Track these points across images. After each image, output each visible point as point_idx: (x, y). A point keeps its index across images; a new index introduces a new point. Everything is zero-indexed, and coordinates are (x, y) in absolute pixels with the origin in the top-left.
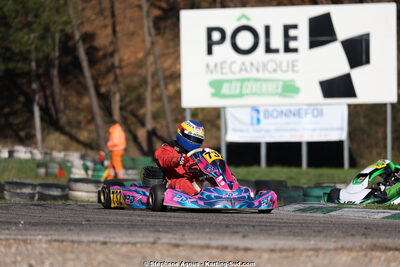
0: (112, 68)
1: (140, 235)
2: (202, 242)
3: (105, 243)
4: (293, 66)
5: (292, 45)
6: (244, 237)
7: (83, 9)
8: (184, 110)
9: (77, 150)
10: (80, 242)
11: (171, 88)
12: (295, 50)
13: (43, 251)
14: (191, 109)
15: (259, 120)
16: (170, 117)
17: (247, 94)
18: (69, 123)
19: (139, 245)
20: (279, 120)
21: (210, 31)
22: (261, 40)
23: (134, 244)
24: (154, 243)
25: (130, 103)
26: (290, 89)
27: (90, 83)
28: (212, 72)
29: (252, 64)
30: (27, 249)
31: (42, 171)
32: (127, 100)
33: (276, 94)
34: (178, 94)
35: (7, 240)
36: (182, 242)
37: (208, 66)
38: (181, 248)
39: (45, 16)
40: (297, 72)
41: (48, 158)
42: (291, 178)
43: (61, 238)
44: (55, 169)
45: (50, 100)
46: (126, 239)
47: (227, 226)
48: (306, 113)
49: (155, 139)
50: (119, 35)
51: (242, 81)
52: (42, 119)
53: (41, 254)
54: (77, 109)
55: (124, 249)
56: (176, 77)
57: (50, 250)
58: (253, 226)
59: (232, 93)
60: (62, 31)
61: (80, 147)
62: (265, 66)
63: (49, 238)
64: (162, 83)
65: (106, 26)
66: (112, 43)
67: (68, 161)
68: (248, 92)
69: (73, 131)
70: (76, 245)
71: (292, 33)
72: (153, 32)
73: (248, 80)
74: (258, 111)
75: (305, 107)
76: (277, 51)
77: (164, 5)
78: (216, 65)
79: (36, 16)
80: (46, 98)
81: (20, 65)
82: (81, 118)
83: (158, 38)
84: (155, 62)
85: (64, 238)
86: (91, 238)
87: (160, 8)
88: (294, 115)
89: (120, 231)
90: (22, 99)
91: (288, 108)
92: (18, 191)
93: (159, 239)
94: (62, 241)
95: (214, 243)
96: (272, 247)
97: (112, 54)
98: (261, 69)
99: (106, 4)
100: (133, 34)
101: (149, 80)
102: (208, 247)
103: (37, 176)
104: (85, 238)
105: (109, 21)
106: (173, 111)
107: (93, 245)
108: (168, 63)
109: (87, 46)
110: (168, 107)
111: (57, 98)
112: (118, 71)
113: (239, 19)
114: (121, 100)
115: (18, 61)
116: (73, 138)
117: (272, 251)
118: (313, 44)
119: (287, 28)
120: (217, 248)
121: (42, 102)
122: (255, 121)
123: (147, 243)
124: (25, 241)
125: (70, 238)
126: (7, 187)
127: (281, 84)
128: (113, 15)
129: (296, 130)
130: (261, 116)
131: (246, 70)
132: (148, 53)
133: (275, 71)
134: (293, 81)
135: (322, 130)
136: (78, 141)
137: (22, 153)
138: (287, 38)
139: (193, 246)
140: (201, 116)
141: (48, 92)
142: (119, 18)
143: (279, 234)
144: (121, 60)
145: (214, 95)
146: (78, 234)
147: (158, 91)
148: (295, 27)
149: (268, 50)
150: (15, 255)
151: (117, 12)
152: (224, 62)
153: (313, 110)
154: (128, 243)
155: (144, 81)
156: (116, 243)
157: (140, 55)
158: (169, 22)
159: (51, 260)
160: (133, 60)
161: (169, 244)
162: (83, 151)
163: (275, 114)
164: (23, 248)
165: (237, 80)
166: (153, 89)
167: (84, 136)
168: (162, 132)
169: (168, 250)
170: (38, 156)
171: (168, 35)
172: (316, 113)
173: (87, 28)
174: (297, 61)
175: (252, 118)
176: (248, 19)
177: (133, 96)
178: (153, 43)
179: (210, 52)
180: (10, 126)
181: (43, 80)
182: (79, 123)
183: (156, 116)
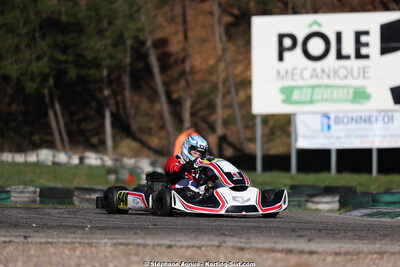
0: (183, 74)
1: (206, 238)
2: (267, 245)
3: (170, 247)
4: (364, 72)
5: (364, 51)
6: (310, 240)
7: (155, 16)
8: (254, 117)
9: (147, 157)
10: (145, 246)
11: (242, 94)
12: (367, 57)
13: (108, 254)
14: (261, 116)
15: (329, 127)
16: (240, 124)
17: (318, 101)
18: (141, 130)
19: (204, 249)
20: (349, 126)
21: (281, 37)
22: (333, 46)
23: (200, 248)
24: (219, 246)
25: (201, 109)
26: (361, 95)
27: (161, 89)
28: (283, 78)
29: (323, 71)
30: (91, 252)
31: (112, 177)
32: (198, 106)
33: (347, 100)
34: (248, 101)
35: (73, 243)
36: (247, 246)
37: (279, 72)
38: (246, 251)
39: (119, 22)
40: (369, 78)
41: (118, 164)
42: (361, 184)
43: (126, 241)
44: (125, 175)
45: (121, 106)
46: (191, 243)
47: (293, 230)
48: (377, 120)
49: (225, 146)
50: (191, 41)
51: (313, 87)
52: (113, 125)
53: (106, 257)
54: (147, 115)
55: (189, 252)
56: (246, 83)
57: (115, 253)
58: (320, 230)
59: (303, 98)
60: (136, 37)
61: (151, 153)
62: (336, 73)
63: (115, 241)
64: (233, 90)
65: (177, 32)
66: (184, 49)
67: (139, 168)
68: (319, 98)
69: (144, 138)
70: (141, 248)
71: (364, 39)
72: (224, 38)
73: (319, 86)
74: (329, 118)
75: (375, 114)
76: (348, 57)
77: (236, 12)
78: (287, 72)
79: (110, 23)
80: (117, 104)
81: (92, 72)
82: (152, 124)
83: (229, 44)
84: (226, 69)
85: (130, 241)
86: (156, 242)
87: (232, 15)
88: (365, 121)
89: (186, 235)
90: (94, 104)
91: (359, 114)
92: (88, 197)
93: (224, 242)
94: (128, 244)
95: (279, 246)
96: (337, 250)
97: (183, 61)
98: (332, 75)
99: (178, 10)
100: (204, 41)
101: (220, 86)
102: (273, 250)
103: (107, 182)
104: (150, 242)
105: (180, 28)
106: (243, 117)
107: (158, 248)
108: (239, 69)
109: (159, 52)
110: (238, 114)
111: (129, 104)
112: (189, 77)
113: (310, 26)
114: (192, 106)
115: (90, 68)
116: (144, 144)
117: (337, 254)
118: (384, 51)
119: (358, 35)
120: (282, 251)
121: (113, 108)
122: (325, 127)
123: (212, 246)
124: (90, 245)
125: (136, 242)
126: (76, 193)
127: (351, 91)
128: (185, 22)
129: (367, 136)
130: (332, 122)
131: (317, 76)
132: (219, 60)
133: (346, 77)
134: (364, 87)
135: (392, 136)
136: (149, 148)
137: (93, 159)
138: (359, 44)
139: (258, 249)
140: (271, 123)
141: (119, 98)
142: (191, 24)
143: (345, 238)
144: (192, 67)
145: (284, 101)
146: (144, 237)
147: (228, 98)
148: (367, 33)
149: (340, 56)
150: (79, 257)
151: (189, 18)
152: (295, 69)
153: (384, 117)
154: (193, 246)
155: (215, 88)
156: (182, 247)
157: (212, 62)
158: (241, 29)
159: (116, 263)
160: (204, 66)
161: (234, 247)
162: (153, 157)
163: (346, 120)
164: (88, 251)
165: (308, 87)
166: (224, 96)
167: (154, 142)
168: (232, 138)
169: (233, 253)
170: (109, 162)
171: (240, 42)
172: (386, 119)
173: (159, 34)
174: (368, 67)
175: (322, 125)
176: (319, 25)
177: (205, 102)
178: (224, 50)
179: (281, 58)
180: (82, 132)
181: (115, 86)
182: (150, 129)
183: (226, 123)
